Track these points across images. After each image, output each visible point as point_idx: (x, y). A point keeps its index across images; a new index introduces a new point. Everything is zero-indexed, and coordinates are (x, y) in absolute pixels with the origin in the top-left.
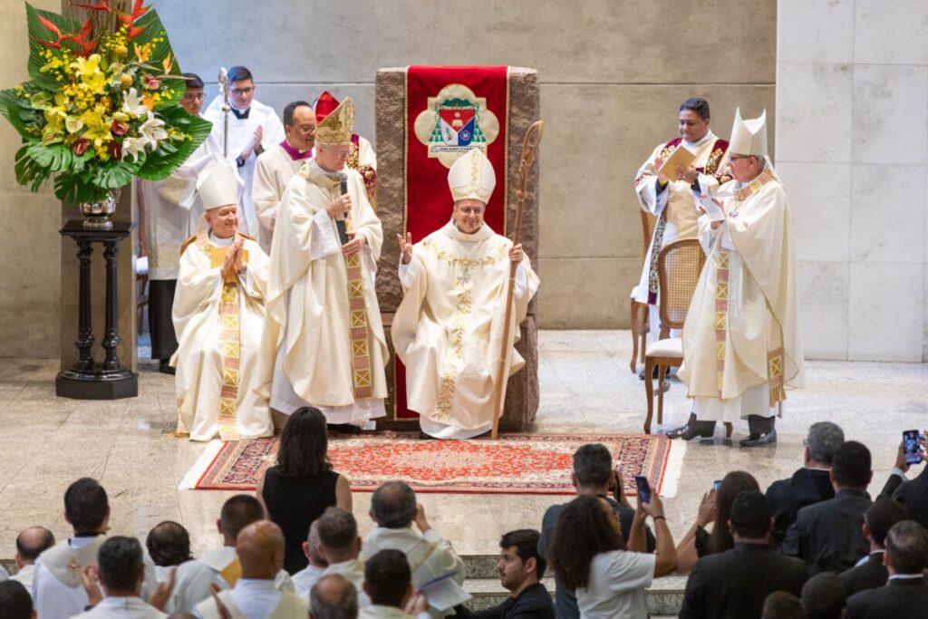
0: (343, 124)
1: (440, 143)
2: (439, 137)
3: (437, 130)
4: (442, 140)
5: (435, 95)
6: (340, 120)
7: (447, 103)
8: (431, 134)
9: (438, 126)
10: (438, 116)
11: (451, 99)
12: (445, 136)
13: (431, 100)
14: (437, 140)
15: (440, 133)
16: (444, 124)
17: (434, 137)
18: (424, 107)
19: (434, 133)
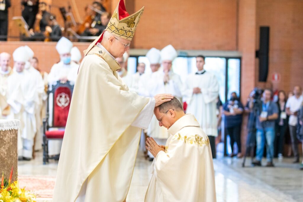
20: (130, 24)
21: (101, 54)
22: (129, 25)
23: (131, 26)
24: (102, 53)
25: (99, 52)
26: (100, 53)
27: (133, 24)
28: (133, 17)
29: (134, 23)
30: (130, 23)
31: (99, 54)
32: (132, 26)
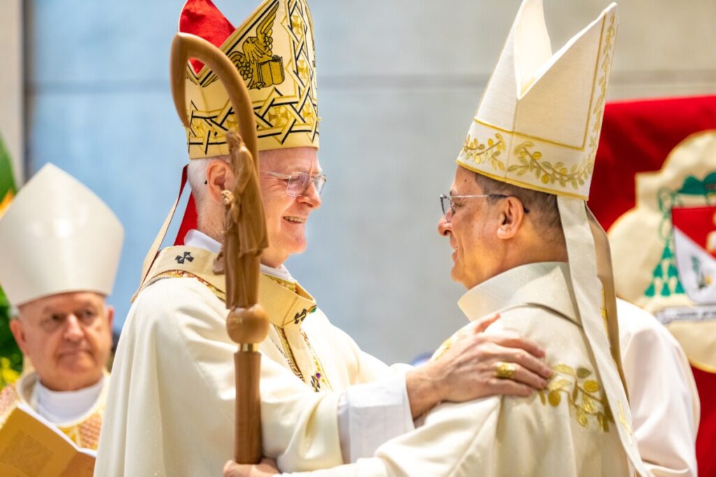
0: (289, 69)
1: (676, 299)
2: (673, 283)
3: (666, 264)
4: (680, 289)
5: (655, 165)
6: (276, 51)
7: (691, 185)
8: (648, 276)
9: (667, 254)
10: (667, 224)
11: (701, 176)
12: (689, 279)
13: (646, 183)
14: (666, 292)
15: (674, 271)
16: (684, 245)
17: (659, 283)
18: (627, 201)
19: (658, 272)
20: (260, 74)
21: (187, 265)
22: (256, 79)
23: (267, 80)
24: (191, 259)
25: (178, 258)
26: (182, 262)
27: (275, 65)
28: (252, 33)
29: (277, 59)
30: (254, 66)
31: (180, 267)
32: (277, 78)
